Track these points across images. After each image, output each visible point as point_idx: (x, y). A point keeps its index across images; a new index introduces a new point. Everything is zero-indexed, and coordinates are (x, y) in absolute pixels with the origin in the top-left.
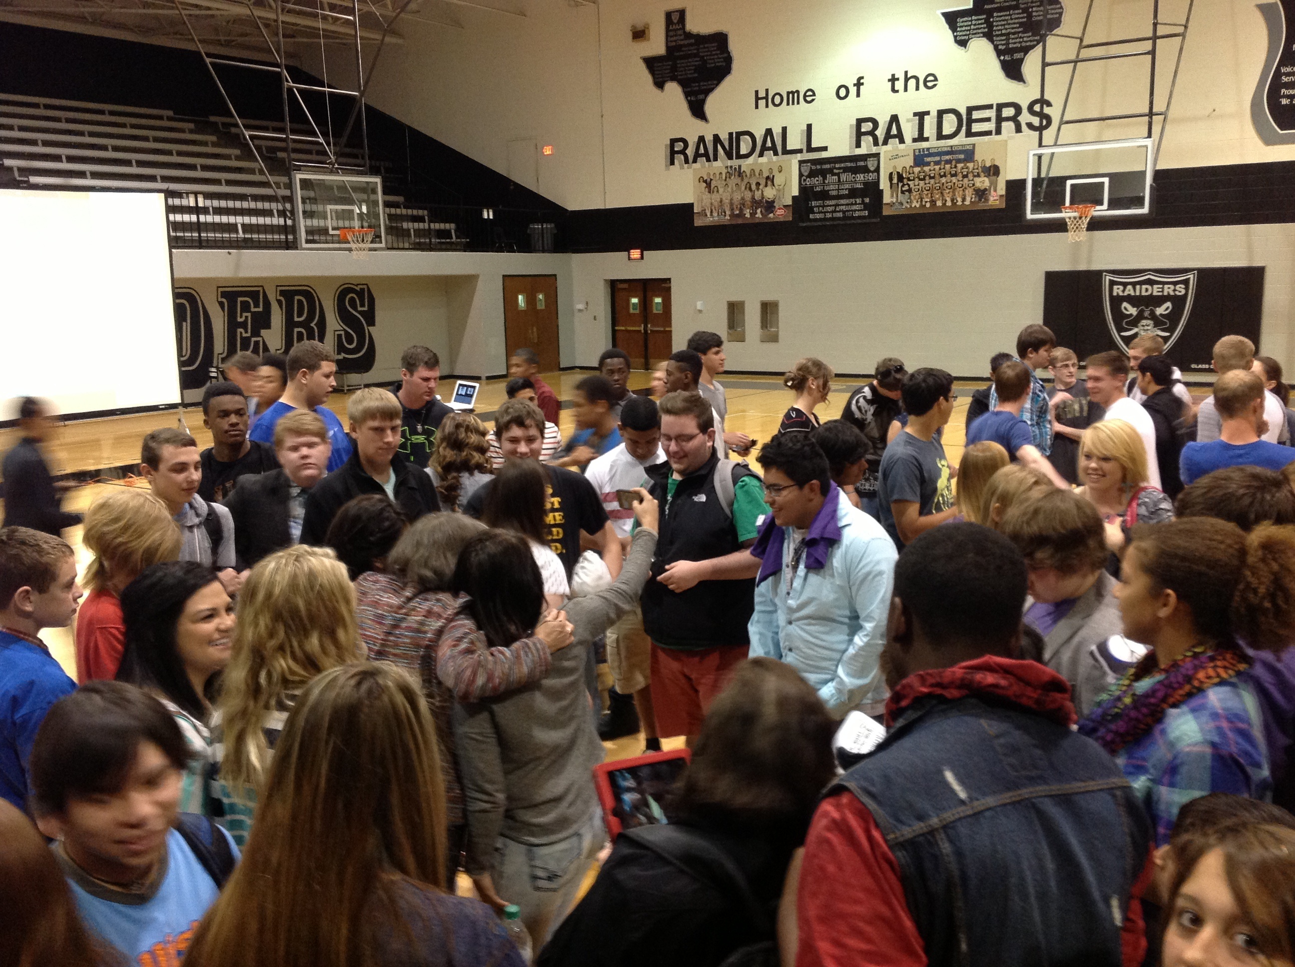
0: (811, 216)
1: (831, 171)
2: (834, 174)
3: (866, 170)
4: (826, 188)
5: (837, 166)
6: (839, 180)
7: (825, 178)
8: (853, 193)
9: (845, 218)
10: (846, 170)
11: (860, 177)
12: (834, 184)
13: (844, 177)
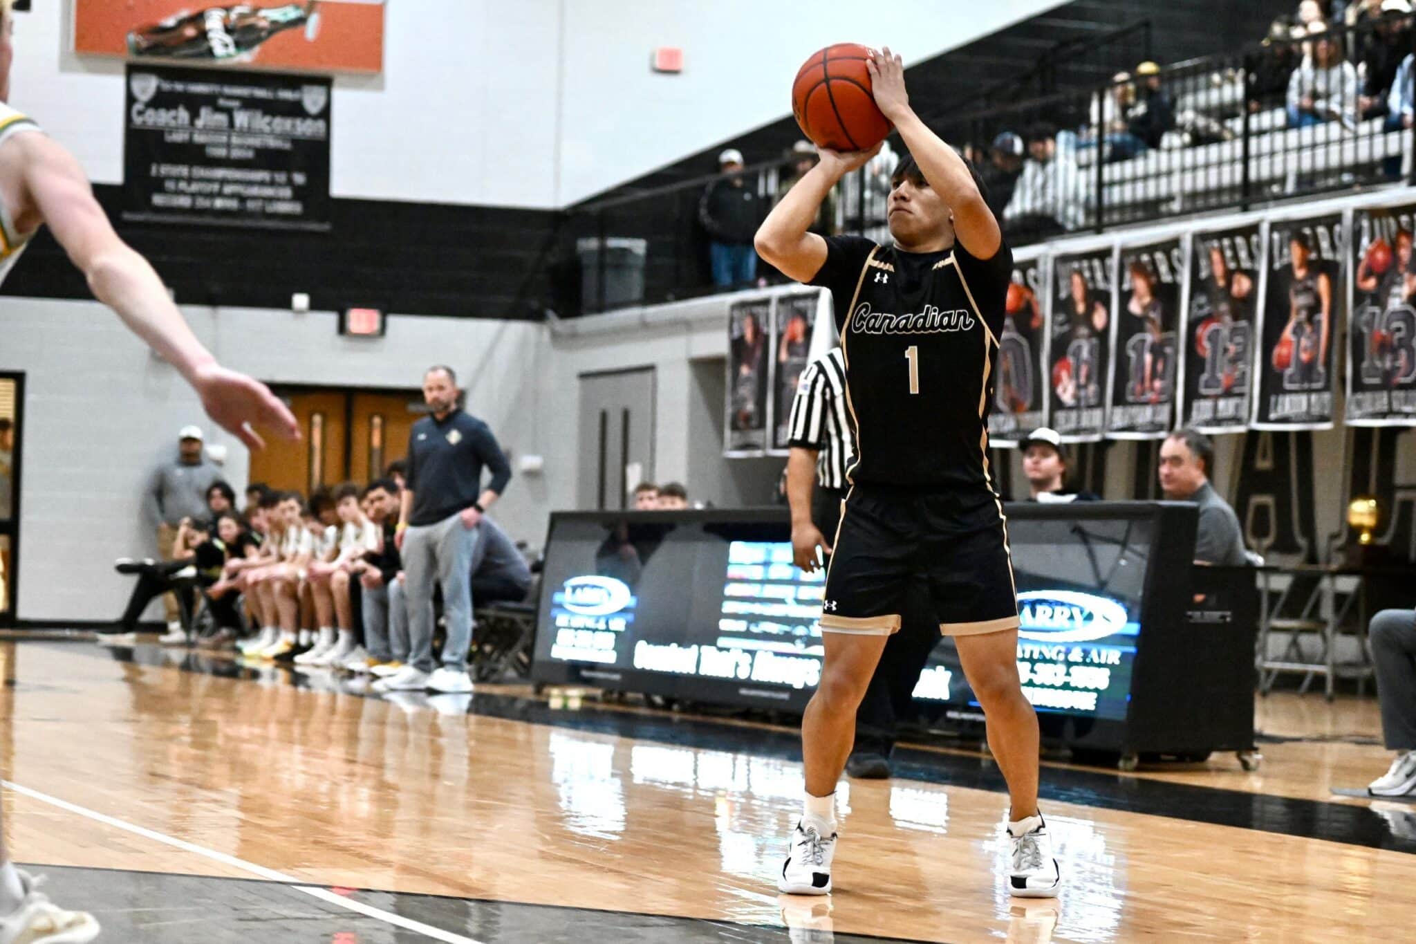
0: (158, 200)
1: (210, 101)
2: (218, 109)
3: (296, 110)
4: (199, 138)
5: (228, 90)
6: (231, 124)
7: (195, 115)
8: (266, 159)
9: (241, 213)
10: (249, 104)
11: (283, 124)
12: (217, 130)
13: (241, 118)
